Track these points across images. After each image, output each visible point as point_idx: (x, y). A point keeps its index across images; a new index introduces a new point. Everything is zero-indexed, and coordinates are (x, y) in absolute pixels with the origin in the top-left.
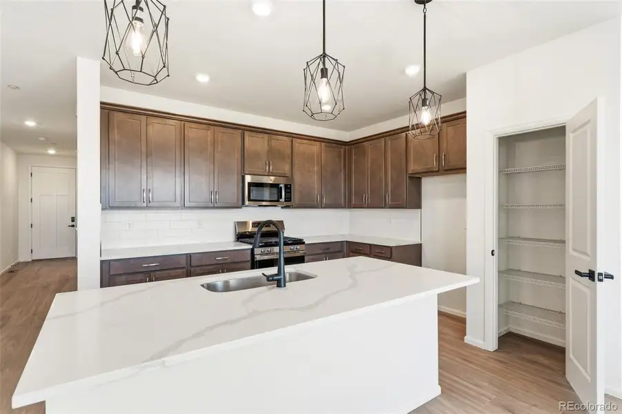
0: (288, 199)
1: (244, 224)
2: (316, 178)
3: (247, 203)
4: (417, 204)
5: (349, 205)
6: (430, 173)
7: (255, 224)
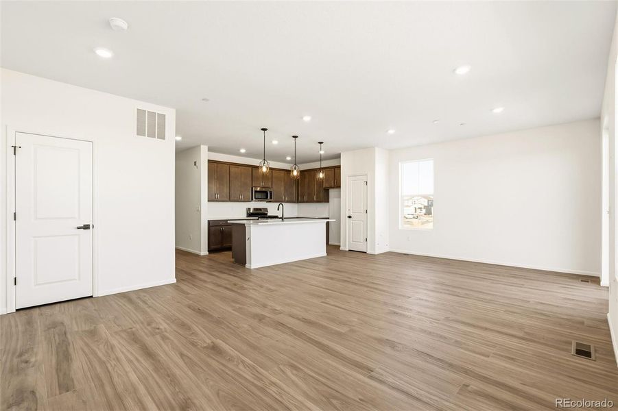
0: (271, 198)
1: (249, 209)
2: (282, 188)
3: (254, 199)
4: (327, 201)
5: (298, 201)
6: (331, 187)
7: (255, 209)
